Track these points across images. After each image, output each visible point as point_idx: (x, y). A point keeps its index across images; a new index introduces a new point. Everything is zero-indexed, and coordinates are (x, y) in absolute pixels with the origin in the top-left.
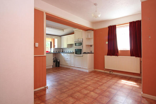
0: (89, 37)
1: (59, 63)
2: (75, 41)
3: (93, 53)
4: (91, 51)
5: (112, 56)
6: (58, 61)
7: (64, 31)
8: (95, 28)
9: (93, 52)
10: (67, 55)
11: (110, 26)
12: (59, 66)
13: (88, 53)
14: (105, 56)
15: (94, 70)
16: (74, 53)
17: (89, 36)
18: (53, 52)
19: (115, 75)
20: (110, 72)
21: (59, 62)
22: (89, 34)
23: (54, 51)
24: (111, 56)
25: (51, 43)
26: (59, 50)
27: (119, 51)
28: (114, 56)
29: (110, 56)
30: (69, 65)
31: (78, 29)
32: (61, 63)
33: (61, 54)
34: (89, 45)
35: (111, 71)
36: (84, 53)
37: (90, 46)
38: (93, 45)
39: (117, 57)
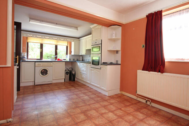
0: (114, 37)
1: (74, 76)
2: (93, 44)
3: (120, 64)
4: (117, 61)
5: (151, 72)
6: (73, 73)
7: (77, 29)
8: (124, 21)
9: (119, 62)
10: (83, 65)
11: (149, 14)
12: (74, 80)
13: (111, 64)
14: (138, 71)
15: (119, 92)
16: (90, 63)
17: (114, 35)
18: (68, 60)
19: (154, 110)
20: (146, 102)
21: (75, 74)
22: (114, 32)
23: (70, 59)
24: (149, 71)
25: (67, 47)
26: (78, 58)
27: (165, 63)
28: (156, 72)
29: (147, 72)
30: (85, 80)
31: (96, 25)
32: (76, 76)
33: (77, 63)
34: (114, 51)
35: (149, 101)
36: (103, 63)
37: (116, 52)
38: (120, 51)
39: (162, 74)
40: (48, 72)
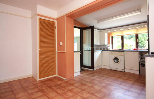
40: (119, 61)
